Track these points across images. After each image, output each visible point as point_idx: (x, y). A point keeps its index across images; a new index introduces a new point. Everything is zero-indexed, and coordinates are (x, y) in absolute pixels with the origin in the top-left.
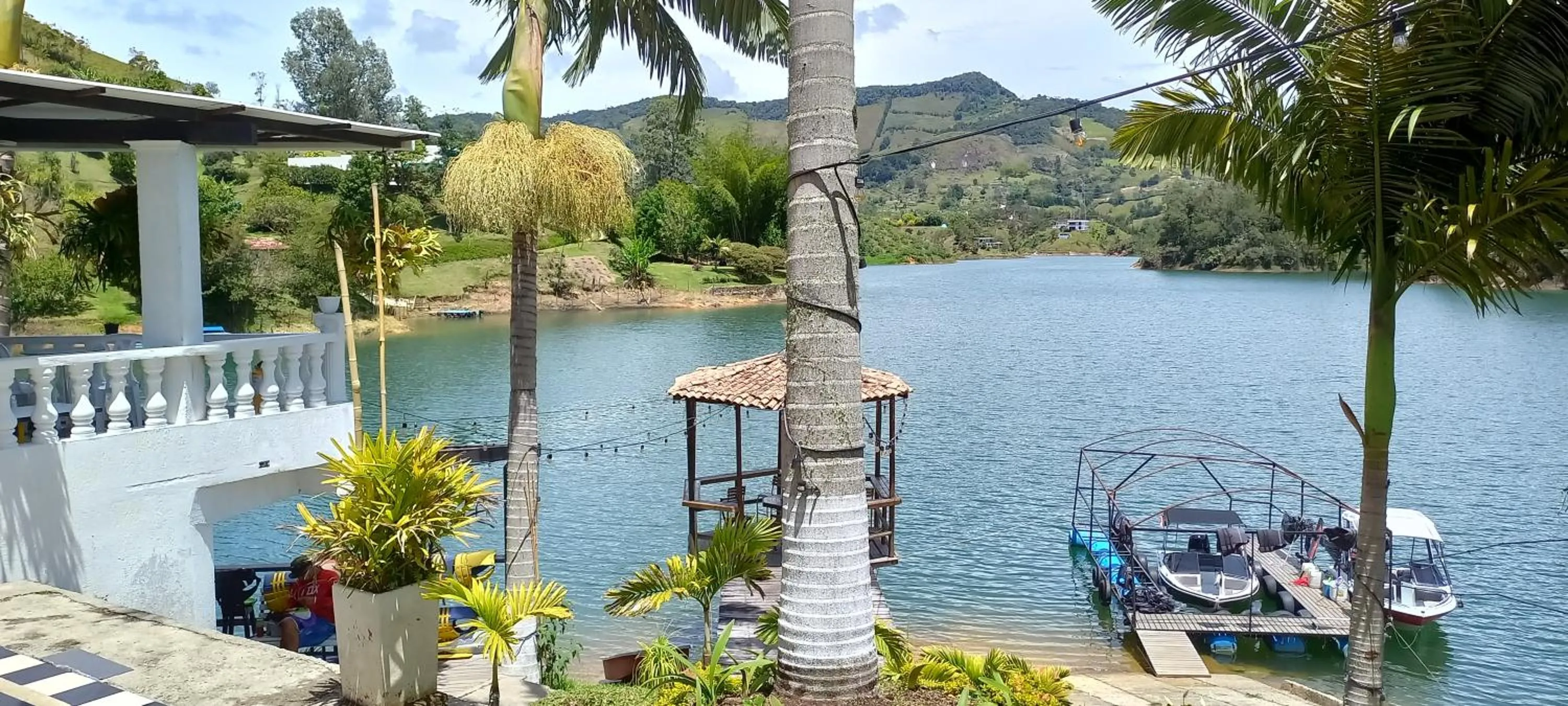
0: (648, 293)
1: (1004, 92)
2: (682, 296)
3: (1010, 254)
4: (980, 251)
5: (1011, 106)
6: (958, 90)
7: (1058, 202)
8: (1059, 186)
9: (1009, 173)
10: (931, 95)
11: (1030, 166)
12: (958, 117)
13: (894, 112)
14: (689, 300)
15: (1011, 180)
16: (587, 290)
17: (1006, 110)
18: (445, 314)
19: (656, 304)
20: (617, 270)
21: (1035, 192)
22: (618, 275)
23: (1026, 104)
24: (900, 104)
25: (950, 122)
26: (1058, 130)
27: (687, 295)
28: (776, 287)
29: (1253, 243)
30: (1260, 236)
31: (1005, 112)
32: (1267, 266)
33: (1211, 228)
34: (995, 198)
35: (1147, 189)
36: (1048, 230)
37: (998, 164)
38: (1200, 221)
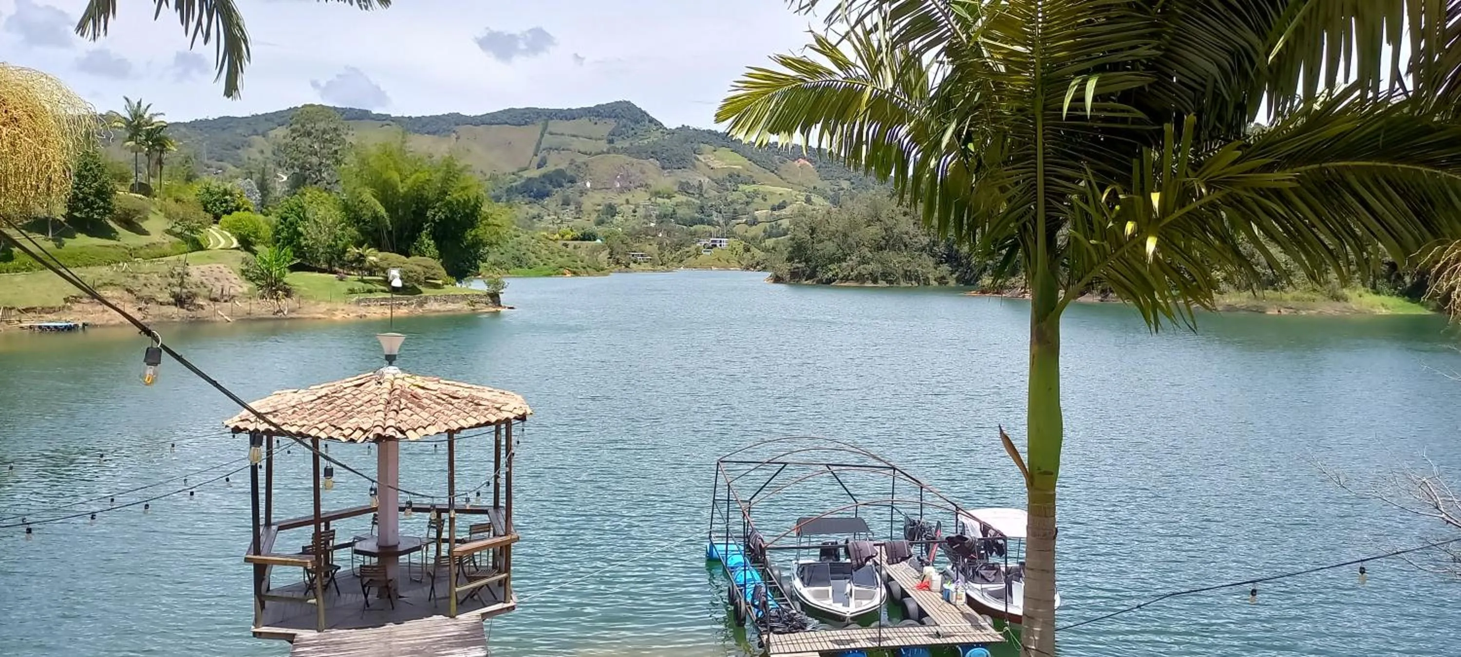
0: (286, 304)
1: (652, 120)
2: (324, 307)
3: (660, 268)
4: (632, 265)
5: (658, 134)
6: (610, 117)
7: (702, 222)
8: (702, 208)
9: (657, 194)
10: (585, 120)
11: (676, 188)
12: (611, 142)
13: (551, 134)
14: (331, 311)
15: (660, 200)
16: (215, 300)
17: (655, 137)
18: (40, 327)
19: (294, 315)
20: (251, 279)
21: (681, 212)
22: (251, 285)
23: (672, 132)
24: (556, 126)
25: (604, 145)
26: (700, 157)
27: (329, 306)
28: (426, 298)
29: (864, 261)
30: (869, 255)
31: (653, 139)
32: (875, 281)
33: (830, 247)
34: (646, 217)
35: (776, 213)
36: (693, 247)
37: (647, 186)
38: (821, 241)
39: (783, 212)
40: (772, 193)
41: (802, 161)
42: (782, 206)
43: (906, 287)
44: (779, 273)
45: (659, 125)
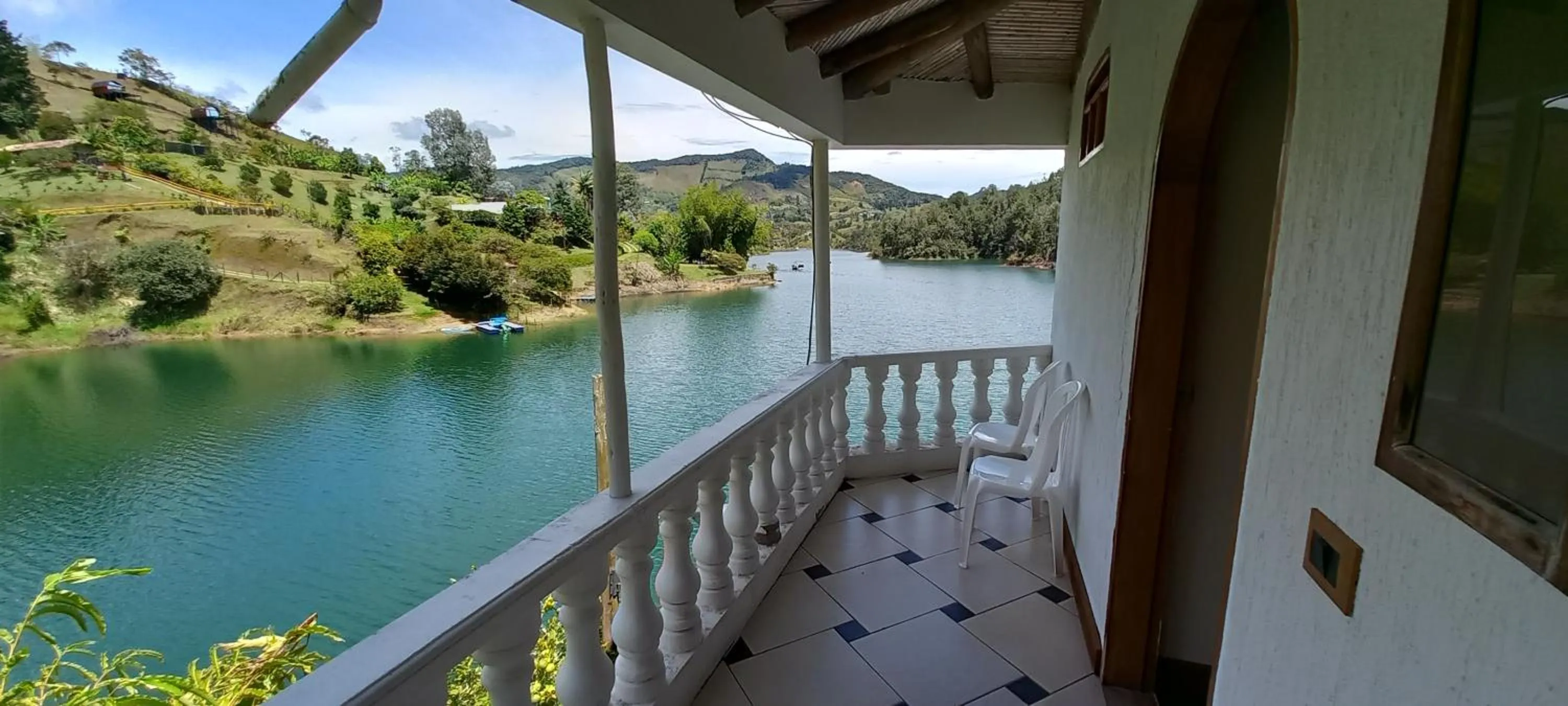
0: (681, 282)
1: (767, 160)
2: (699, 284)
3: (790, 249)
4: (775, 248)
5: (771, 167)
6: (742, 158)
7: (799, 219)
8: (799, 211)
9: (773, 203)
10: (728, 161)
11: (784, 199)
12: (744, 173)
13: (710, 169)
14: (704, 286)
15: (775, 207)
16: (649, 282)
17: (769, 169)
18: (583, 300)
19: (686, 289)
20: (661, 270)
21: (787, 214)
22: (661, 273)
23: (778, 166)
24: (711, 164)
25: (741, 176)
26: (797, 181)
27: (702, 283)
28: (741, 277)
29: (928, 245)
30: (931, 242)
31: (768, 171)
32: (934, 256)
33: (908, 237)
34: (767, 217)
35: (842, 213)
36: (803, 236)
37: (767, 199)
38: (901, 234)
39: (846, 213)
40: (839, 202)
41: (856, 182)
42: (845, 210)
43: (952, 261)
44: (877, 253)
45: (771, 162)
